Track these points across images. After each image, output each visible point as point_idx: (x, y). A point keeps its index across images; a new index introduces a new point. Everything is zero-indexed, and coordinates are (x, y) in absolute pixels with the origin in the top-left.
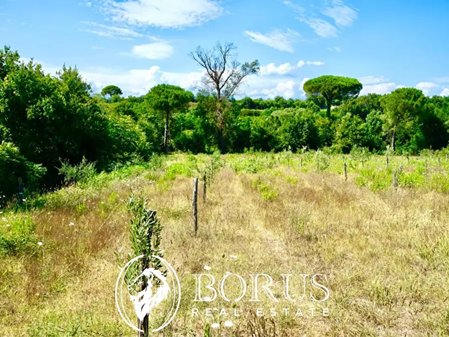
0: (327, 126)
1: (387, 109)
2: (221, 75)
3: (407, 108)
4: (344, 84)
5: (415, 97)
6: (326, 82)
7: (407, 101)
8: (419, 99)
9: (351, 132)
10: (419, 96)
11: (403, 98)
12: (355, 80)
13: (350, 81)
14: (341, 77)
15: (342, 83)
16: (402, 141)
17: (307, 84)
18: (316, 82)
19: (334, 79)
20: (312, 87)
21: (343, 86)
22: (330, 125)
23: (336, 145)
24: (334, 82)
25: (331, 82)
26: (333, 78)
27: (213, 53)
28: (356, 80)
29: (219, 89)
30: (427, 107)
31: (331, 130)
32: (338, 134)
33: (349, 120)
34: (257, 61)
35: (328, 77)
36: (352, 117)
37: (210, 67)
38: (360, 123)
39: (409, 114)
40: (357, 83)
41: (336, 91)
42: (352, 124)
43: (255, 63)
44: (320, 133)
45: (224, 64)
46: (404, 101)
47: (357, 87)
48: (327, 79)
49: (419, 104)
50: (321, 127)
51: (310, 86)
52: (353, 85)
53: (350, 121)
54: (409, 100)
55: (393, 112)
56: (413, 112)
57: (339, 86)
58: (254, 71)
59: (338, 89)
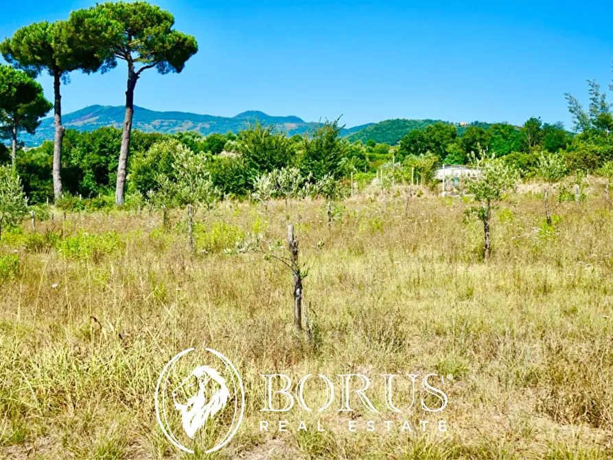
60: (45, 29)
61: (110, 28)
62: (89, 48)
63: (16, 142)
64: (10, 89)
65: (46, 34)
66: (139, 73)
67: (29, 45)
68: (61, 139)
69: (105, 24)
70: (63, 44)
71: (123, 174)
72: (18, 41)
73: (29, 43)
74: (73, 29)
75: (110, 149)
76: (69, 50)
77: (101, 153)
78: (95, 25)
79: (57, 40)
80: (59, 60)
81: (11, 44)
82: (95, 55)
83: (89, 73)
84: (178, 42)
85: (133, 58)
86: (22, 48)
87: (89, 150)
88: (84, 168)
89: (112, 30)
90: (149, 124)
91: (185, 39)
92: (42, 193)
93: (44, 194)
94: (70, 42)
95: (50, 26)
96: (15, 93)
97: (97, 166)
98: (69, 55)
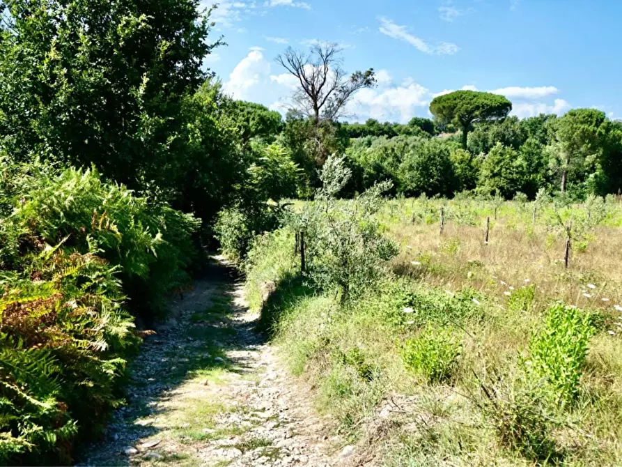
0: (467, 161)
2: (320, 88)
3: (585, 136)
5: (597, 120)
6: (464, 99)
7: (586, 126)
8: (602, 124)
9: (504, 170)
10: (602, 120)
11: (582, 123)
12: (502, 97)
13: (497, 98)
14: (483, 93)
15: (486, 102)
17: (435, 101)
18: (449, 99)
19: (475, 96)
20: (444, 107)
21: (487, 105)
22: (470, 161)
23: (482, 188)
24: (475, 100)
25: (471, 99)
26: (473, 94)
27: (309, 57)
28: (504, 97)
29: (316, 109)
30: (614, 135)
31: (472, 168)
32: (484, 172)
33: (500, 153)
34: (372, 69)
35: (465, 93)
36: (504, 148)
37: (304, 77)
38: (515, 157)
39: (589, 146)
40: (505, 101)
41: (477, 112)
42: (504, 160)
43: (370, 73)
44: (458, 171)
45: (325, 74)
46: (582, 127)
47: (504, 107)
48: (464, 96)
49: (603, 131)
50: (459, 163)
51: (437, 106)
52: (500, 103)
53: (501, 155)
54: (589, 125)
55: (567, 143)
56: (595, 142)
57: (483, 106)
58: (368, 83)
59: (481, 109)
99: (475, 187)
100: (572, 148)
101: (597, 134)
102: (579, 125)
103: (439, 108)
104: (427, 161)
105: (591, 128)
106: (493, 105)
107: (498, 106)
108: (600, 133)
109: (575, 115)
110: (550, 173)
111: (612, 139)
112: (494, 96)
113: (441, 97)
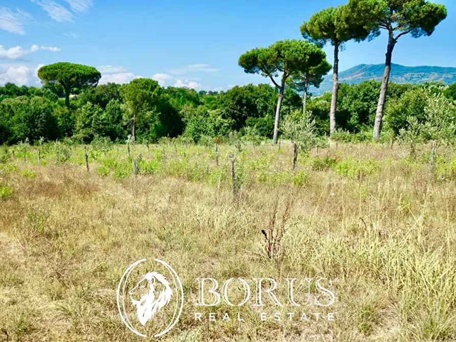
0: (67, 115)
1: (126, 99)
3: (145, 98)
4: (83, 72)
5: (152, 87)
6: (63, 69)
7: (145, 91)
8: (156, 89)
9: (93, 122)
10: (155, 87)
11: (141, 88)
12: (94, 69)
13: (89, 69)
14: (78, 65)
15: (80, 71)
16: (142, 130)
17: (41, 70)
18: (52, 69)
19: (71, 67)
20: (48, 74)
21: (81, 74)
22: (70, 115)
23: (78, 135)
24: (71, 70)
25: (69, 69)
26: (70, 65)
30: (163, 97)
31: (71, 120)
32: (79, 124)
33: (90, 109)
35: (64, 64)
36: (93, 106)
38: (101, 112)
39: (148, 104)
40: (95, 71)
41: (73, 79)
42: (92, 114)
44: (60, 123)
46: (142, 91)
47: (96, 76)
48: (63, 66)
50: (60, 117)
51: (46, 73)
52: (91, 73)
53: (91, 111)
54: (147, 90)
55: (132, 102)
56: (151, 102)
57: (77, 74)
59: (76, 77)
60: (330, 13)
61: (377, 6)
62: (360, 22)
63: (307, 93)
64: (305, 56)
65: (331, 16)
66: (396, 39)
67: (319, 25)
68: (337, 91)
69: (373, 4)
70: (342, 22)
71: (380, 116)
72: (312, 24)
73: (319, 24)
74: (350, 10)
75: (371, 97)
76: (346, 26)
77: (364, 100)
78: (366, 6)
79: (339, 20)
80: (339, 34)
81: (307, 26)
82: (364, 27)
83: (359, 41)
84: (431, 11)
85: (393, 28)
86: (314, 28)
87: (356, 97)
88: (351, 111)
89: (379, 7)
90: (402, 77)
91: (437, 8)
92: (322, 129)
93: (323, 129)
94: (347, 20)
95: (334, 10)
96: (308, 60)
97: (361, 110)
98: (346, 30)
99: (72, 135)
100: (137, 106)
101: (152, 96)
102: (140, 90)
103: (44, 75)
104: (33, 116)
105: (148, 92)
106: (85, 74)
107: (89, 75)
108: (154, 95)
109: (137, 83)
110: (125, 124)
111: (162, 100)
112: (87, 68)
113: (46, 67)
